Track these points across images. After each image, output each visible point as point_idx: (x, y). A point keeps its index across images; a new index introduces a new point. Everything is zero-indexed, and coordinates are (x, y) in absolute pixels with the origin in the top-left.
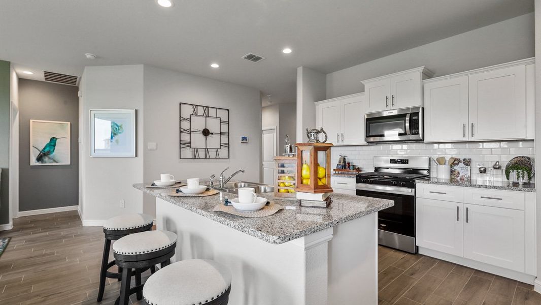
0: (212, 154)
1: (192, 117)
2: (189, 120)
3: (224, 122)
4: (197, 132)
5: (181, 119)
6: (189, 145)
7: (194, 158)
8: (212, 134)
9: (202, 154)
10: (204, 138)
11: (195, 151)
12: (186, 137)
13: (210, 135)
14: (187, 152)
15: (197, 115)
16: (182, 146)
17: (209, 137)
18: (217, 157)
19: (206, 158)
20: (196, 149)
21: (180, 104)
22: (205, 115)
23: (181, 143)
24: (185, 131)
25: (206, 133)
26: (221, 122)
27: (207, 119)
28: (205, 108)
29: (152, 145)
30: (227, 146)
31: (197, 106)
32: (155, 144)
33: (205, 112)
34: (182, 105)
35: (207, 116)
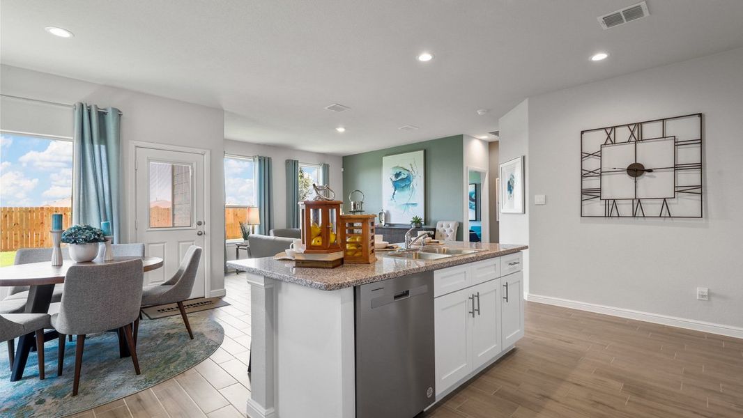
0: (652, 208)
1: (604, 150)
2: (599, 154)
3: (688, 143)
4: (615, 171)
5: (584, 155)
6: (599, 194)
7: (608, 215)
8: (650, 171)
9: (626, 209)
10: (631, 180)
11: (612, 204)
12: (592, 183)
13: (647, 174)
14: (597, 207)
15: (614, 143)
16: (585, 197)
17: (644, 180)
18: (665, 214)
19: (634, 216)
20: (611, 202)
21: (582, 132)
22: (633, 139)
23: (584, 192)
24: (591, 174)
25: (636, 170)
26: (676, 144)
27: (639, 145)
28: (632, 127)
29: (539, 199)
30: (699, 191)
31: (615, 127)
32: (543, 196)
33: (632, 134)
34: (585, 134)
35: (640, 139)
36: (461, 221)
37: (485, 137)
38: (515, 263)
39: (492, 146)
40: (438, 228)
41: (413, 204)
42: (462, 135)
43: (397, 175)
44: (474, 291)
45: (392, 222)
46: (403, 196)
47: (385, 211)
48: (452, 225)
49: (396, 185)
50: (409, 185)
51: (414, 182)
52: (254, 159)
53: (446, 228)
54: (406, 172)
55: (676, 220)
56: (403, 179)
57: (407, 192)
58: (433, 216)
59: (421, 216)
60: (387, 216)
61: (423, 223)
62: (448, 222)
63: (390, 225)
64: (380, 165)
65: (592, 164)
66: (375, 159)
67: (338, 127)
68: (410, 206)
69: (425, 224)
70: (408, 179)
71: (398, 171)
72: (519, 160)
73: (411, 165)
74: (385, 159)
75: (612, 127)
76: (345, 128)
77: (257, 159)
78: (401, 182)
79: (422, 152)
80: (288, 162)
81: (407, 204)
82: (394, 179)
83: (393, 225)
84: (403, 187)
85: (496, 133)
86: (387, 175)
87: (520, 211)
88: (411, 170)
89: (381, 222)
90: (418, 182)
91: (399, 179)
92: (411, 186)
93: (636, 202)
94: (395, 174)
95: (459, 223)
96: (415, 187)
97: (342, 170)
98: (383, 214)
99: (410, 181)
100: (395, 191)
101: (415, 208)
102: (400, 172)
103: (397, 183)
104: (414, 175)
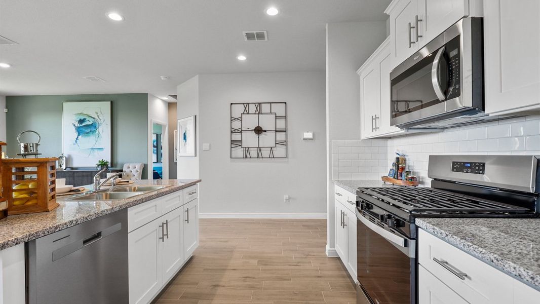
0: (266, 153)
1: (243, 116)
2: (240, 119)
3: (281, 117)
4: (249, 130)
5: (232, 119)
6: (240, 144)
7: (245, 157)
8: (265, 131)
9: (253, 153)
10: (256, 136)
12: (237, 137)
13: (264, 133)
14: (239, 152)
15: (248, 113)
16: (233, 146)
17: (262, 136)
18: (271, 156)
19: (258, 158)
20: (247, 149)
21: (231, 104)
22: (257, 112)
23: (232, 142)
24: (236, 131)
25: (259, 131)
26: (276, 117)
27: (260, 116)
28: (257, 105)
29: (206, 146)
30: (285, 143)
31: (248, 103)
32: (208, 145)
33: (257, 109)
34: (233, 105)
35: (260, 113)
36: (146, 163)
37: (166, 98)
38: (193, 193)
39: (170, 106)
40: (125, 169)
41: (99, 149)
42: (147, 94)
43: (81, 121)
44: (163, 220)
45: (75, 165)
46: (87, 141)
47: (65, 155)
48: (138, 166)
49: (79, 131)
50: (95, 131)
51: (100, 129)
53: (132, 169)
54: (91, 120)
55: (276, 159)
56: (87, 126)
57: (92, 138)
58: (120, 159)
59: (108, 159)
60: (68, 160)
61: (109, 166)
62: (134, 164)
63: (72, 168)
64: (61, 110)
65: (237, 125)
66: (55, 104)
68: (96, 151)
69: (112, 166)
70: (92, 126)
71: (82, 118)
72: (192, 118)
73: (96, 113)
74: (66, 105)
78: (85, 127)
79: (108, 103)
81: (92, 149)
82: (77, 124)
83: (76, 168)
84: (87, 133)
85: (175, 97)
87: (193, 154)
88: (96, 117)
89: (61, 166)
90: (105, 129)
91: (83, 125)
92: (97, 132)
93: (258, 149)
94: (78, 120)
95: (145, 165)
96: (100, 133)
97: (6, 110)
98: (64, 158)
99: (96, 128)
100: (78, 135)
101: (100, 152)
102: (84, 119)
103: (81, 129)
104: (99, 122)
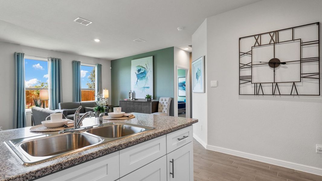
1: (254, 50)
2: (251, 53)
3: (310, 43)
4: (261, 64)
5: (241, 54)
6: (250, 80)
7: (257, 94)
8: (284, 63)
9: (268, 89)
10: (271, 70)
11: (259, 86)
12: (246, 72)
13: (282, 65)
14: (249, 88)
15: (260, 45)
16: (242, 82)
17: (280, 69)
18: (294, 92)
19: (273, 94)
20: (258, 85)
21: (240, 39)
22: (272, 42)
23: (241, 78)
24: (246, 66)
25: (274, 63)
26: (302, 44)
27: (277, 46)
28: (272, 34)
29: (213, 83)
30: (318, 76)
31: (261, 35)
32: (216, 81)
33: (272, 38)
34: (242, 40)
35: (277, 42)
37: (187, 49)
40: (160, 101)
41: (147, 87)
42: (173, 47)
43: (139, 70)
45: (136, 98)
46: (142, 83)
47: (132, 91)
48: (168, 99)
49: (138, 77)
50: (145, 76)
51: (148, 75)
52: (48, 60)
53: (164, 102)
54: (143, 69)
55: (301, 97)
56: (142, 73)
57: (144, 80)
58: (158, 94)
60: (134, 94)
61: (152, 98)
62: (165, 98)
63: (136, 99)
64: (129, 65)
65: (246, 60)
66: (127, 61)
67: (95, 38)
68: (146, 89)
69: (154, 99)
70: (144, 73)
71: (139, 68)
72: (202, 59)
73: (146, 65)
74: (133, 62)
75: (259, 35)
76: (100, 40)
77: (50, 59)
79: (152, 57)
80: (73, 62)
81: (144, 87)
82: (137, 73)
83: (137, 99)
84: (142, 78)
86: (134, 71)
87: (202, 91)
88: (146, 67)
89: (130, 98)
90: (150, 75)
91: (140, 73)
92: (146, 77)
93: (274, 84)
94: (138, 70)
95: (172, 98)
96: (148, 77)
97: (111, 68)
98: (131, 93)
99: (146, 74)
100: (138, 80)
101: (148, 89)
102: (140, 69)
103: (139, 75)
104: (147, 70)
